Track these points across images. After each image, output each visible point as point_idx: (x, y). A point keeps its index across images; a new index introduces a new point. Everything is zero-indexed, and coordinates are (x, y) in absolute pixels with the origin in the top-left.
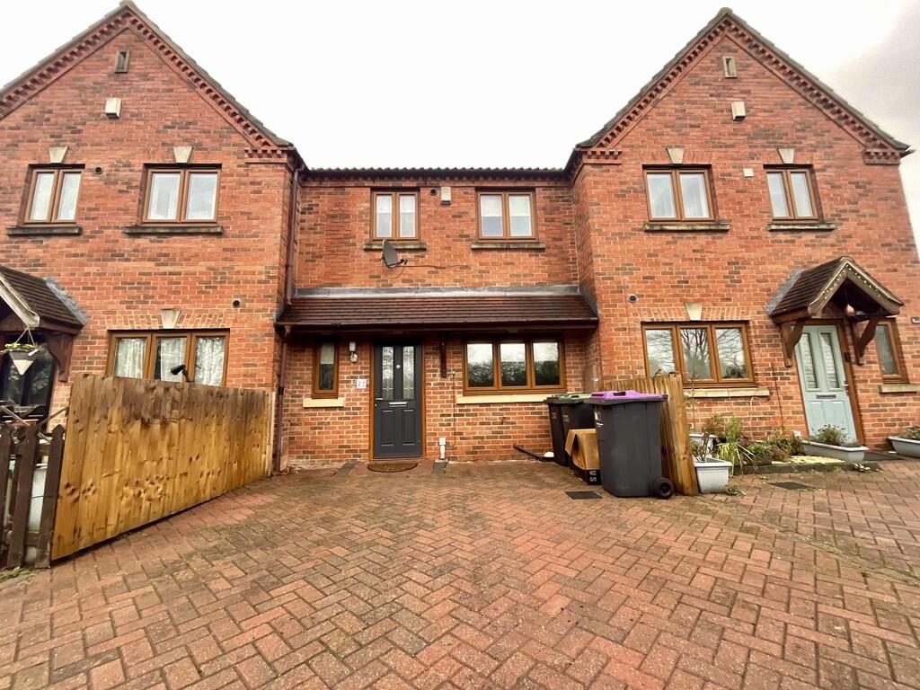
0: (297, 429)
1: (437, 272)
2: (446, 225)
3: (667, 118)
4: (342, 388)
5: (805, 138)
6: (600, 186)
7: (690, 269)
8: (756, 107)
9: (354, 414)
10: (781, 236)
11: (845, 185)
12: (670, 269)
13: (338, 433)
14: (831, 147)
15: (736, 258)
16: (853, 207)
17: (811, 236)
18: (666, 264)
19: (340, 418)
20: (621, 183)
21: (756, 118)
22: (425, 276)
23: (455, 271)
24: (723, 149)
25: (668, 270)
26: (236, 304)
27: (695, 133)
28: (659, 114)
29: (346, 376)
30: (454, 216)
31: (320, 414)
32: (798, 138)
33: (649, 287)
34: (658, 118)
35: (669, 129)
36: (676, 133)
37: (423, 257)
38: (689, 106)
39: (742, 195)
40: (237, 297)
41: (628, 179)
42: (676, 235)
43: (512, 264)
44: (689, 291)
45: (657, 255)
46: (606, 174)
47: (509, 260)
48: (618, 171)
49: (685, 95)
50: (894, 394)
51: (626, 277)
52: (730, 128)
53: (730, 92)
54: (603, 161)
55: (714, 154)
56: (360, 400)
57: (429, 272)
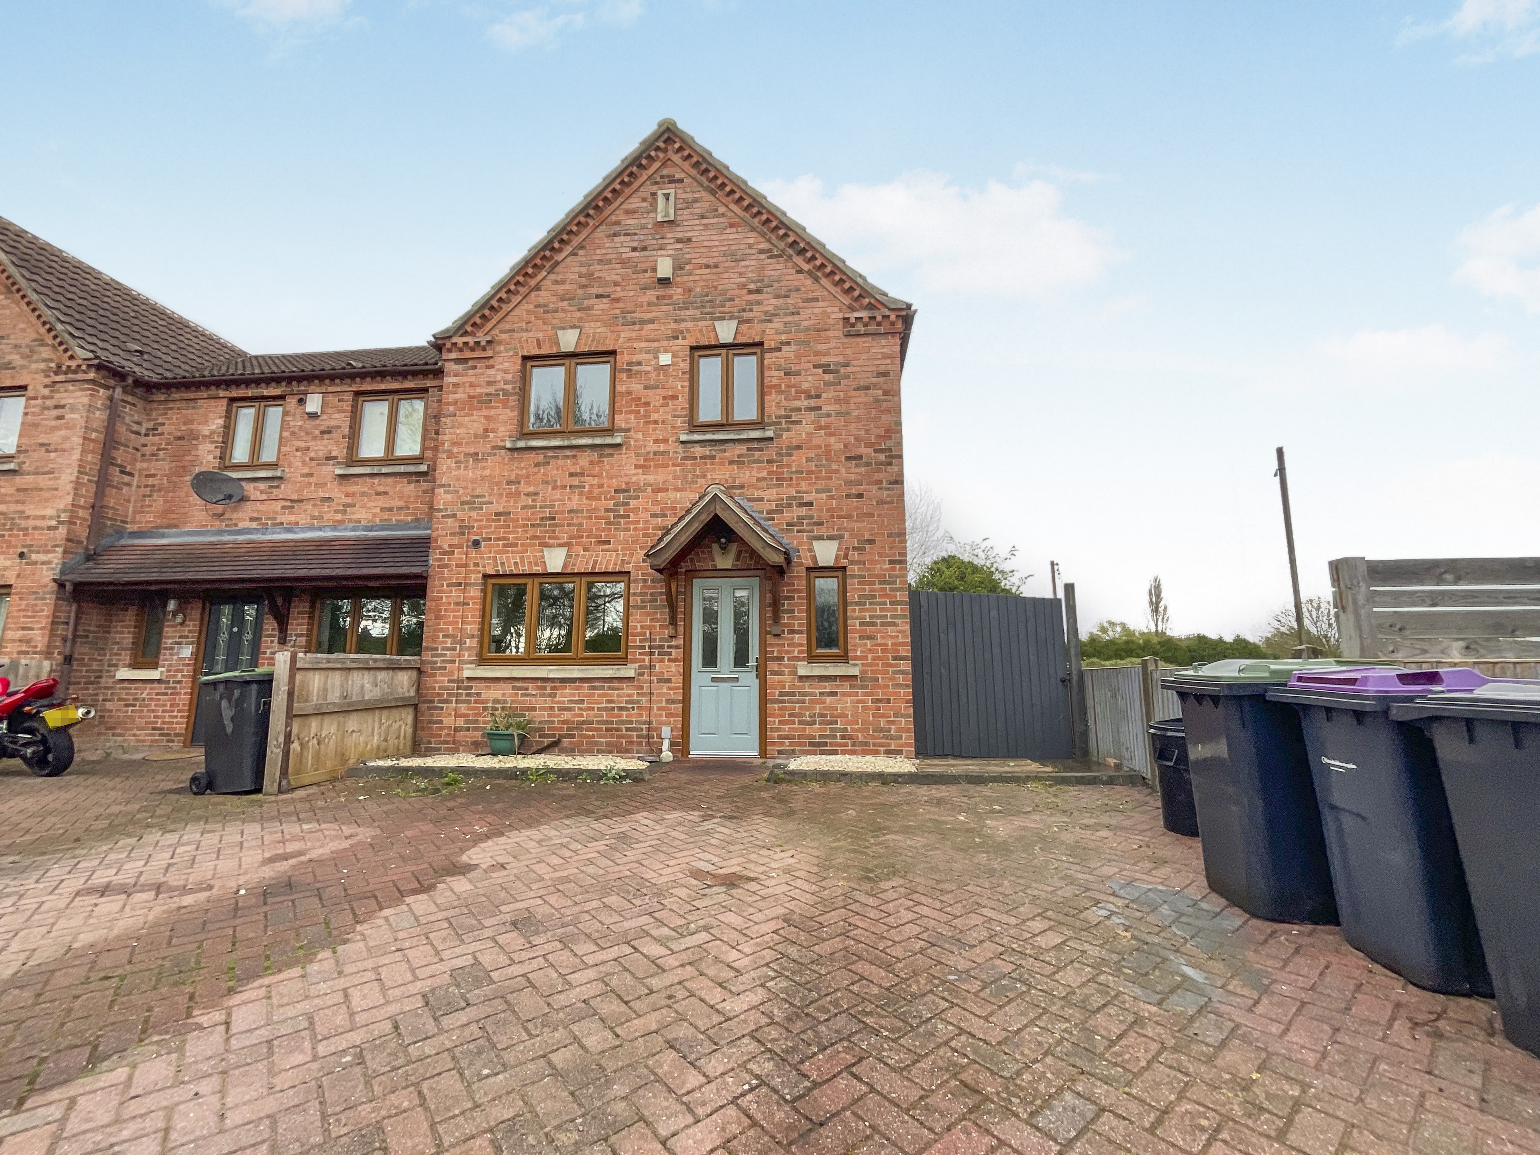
0: (108, 705)
1: (293, 507)
2: (311, 444)
3: (567, 287)
4: (164, 655)
5: (759, 303)
6: (460, 390)
7: (561, 500)
8: (694, 261)
9: (174, 688)
10: (698, 450)
11: (806, 370)
12: (533, 501)
13: (153, 711)
14: (798, 313)
15: (627, 484)
16: (812, 403)
17: (742, 449)
18: (527, 495)
19: (157, 694)
20: (489, 384)
21: (692, 278)
22: (277, 513)
23: (314, 505)
24: (637, 327)
25: (530, 502)
26: (22, 555)
27: (602, 305)
28: (556, 282)
29: (170, 641)
30: (322, 432)
31: (136, 689)
32: (750, 303)
33: (501, 527)
34: (554, 287)
35: (565, 303)
36: (575, 308)
37: (278, 487)
38: (600, 267)
39: (650, 392)
40: (24, 546)
41: (499, 378)
42: (550, 453)
43: (386, 493)
44: (554, 531)
45: (519, 483)
46: (471, 372)
47: (381, 489)
48: (488, 367)
49: (598, 252)
50: (822, 678)
51: (474, 514)
52: (651, 295)
53: (661, 241)
54: (468, 354)
55: (622, 335)
56: (181, 671)
57: (283, 507)
